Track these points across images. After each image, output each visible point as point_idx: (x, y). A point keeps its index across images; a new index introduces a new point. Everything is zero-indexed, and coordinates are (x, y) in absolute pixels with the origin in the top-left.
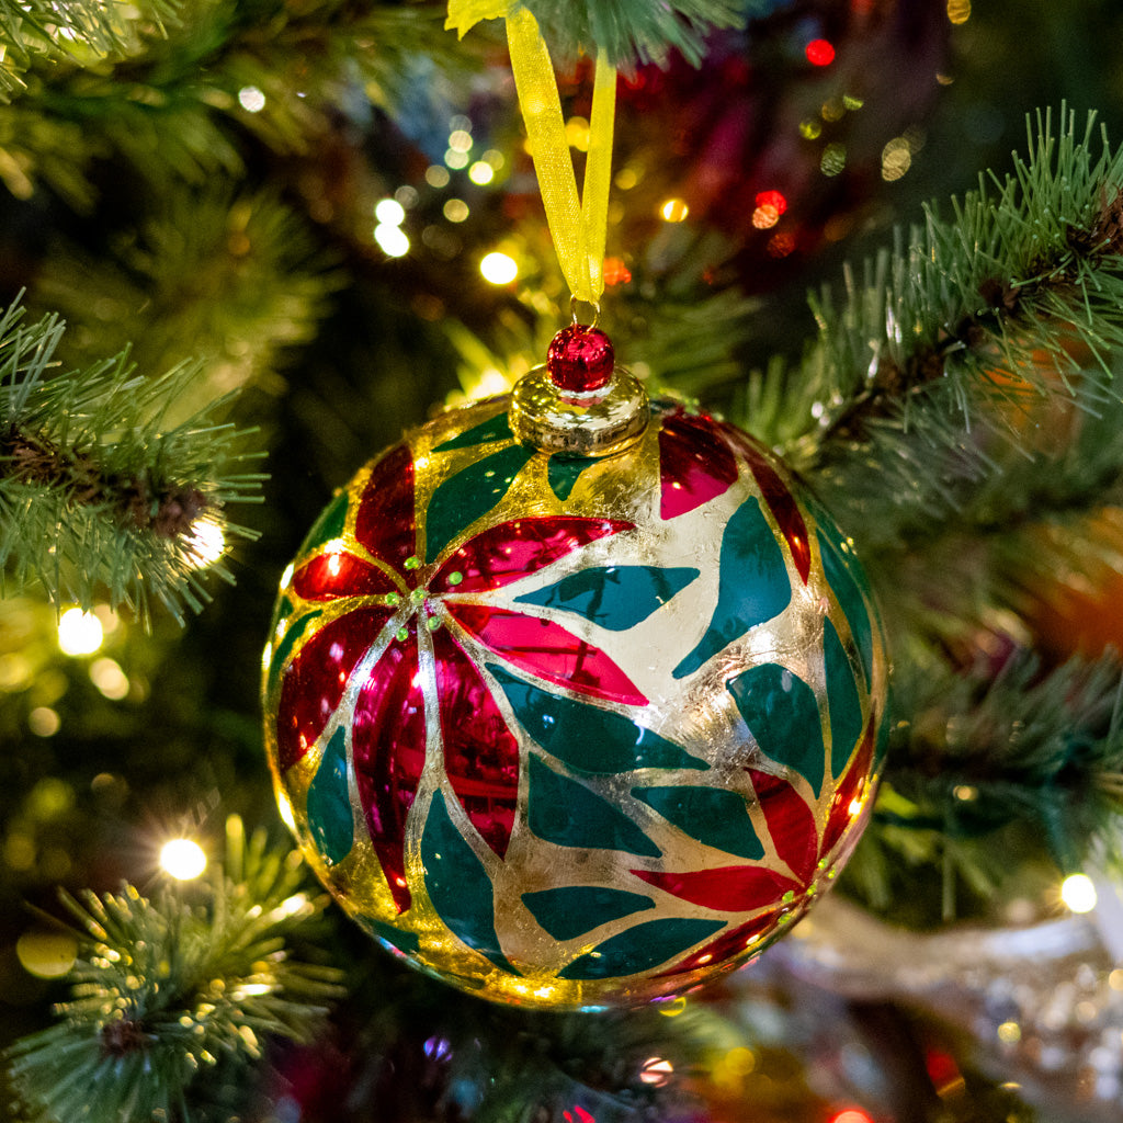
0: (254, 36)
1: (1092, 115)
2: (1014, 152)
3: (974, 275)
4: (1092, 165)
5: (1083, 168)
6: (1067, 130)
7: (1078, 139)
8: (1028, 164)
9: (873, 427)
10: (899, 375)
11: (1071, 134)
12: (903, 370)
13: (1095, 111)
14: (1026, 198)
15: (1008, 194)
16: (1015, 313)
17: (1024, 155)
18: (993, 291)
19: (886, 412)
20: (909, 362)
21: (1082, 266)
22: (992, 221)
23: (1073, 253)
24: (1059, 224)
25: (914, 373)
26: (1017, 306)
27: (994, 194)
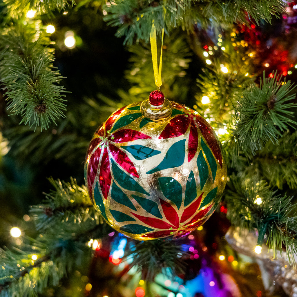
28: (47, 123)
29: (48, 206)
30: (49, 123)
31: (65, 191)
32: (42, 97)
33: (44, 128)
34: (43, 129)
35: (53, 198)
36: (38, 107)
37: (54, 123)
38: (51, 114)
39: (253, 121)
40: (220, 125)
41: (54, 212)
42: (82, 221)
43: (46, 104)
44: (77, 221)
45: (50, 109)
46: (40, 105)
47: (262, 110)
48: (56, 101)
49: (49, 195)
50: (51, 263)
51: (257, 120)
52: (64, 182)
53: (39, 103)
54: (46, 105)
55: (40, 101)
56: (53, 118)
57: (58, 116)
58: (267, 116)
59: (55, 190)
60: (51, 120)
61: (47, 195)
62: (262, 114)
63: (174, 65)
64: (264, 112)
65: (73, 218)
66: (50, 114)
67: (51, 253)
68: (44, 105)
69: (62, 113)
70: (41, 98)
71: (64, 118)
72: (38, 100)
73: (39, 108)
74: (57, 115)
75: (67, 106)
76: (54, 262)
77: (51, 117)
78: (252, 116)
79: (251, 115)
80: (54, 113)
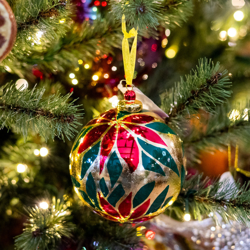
0: (66, 46)
1: (210, 60)
2: (197, 66)
3: (190, 89)
4: (211, 68)
5: (209, 69)
6: (206, 62)
7: (208, 63)
8: (199, 68)
9: (172, 119)
10: (176, 109)
11: (207, 62)
12: (177, 108)
13: (211, 59)
14: (199, 74)
15: (196, 73)
16: (198, 96)
17: (198, 66)
18: (193, 92)
19: (174, 116)
20: (178, 107)
21: (209, 86)
22: (193, 79)
23: (208, 84)
24: (205, 78)
25: (179, 109)
26: (198, 95)
27: (193, 74)
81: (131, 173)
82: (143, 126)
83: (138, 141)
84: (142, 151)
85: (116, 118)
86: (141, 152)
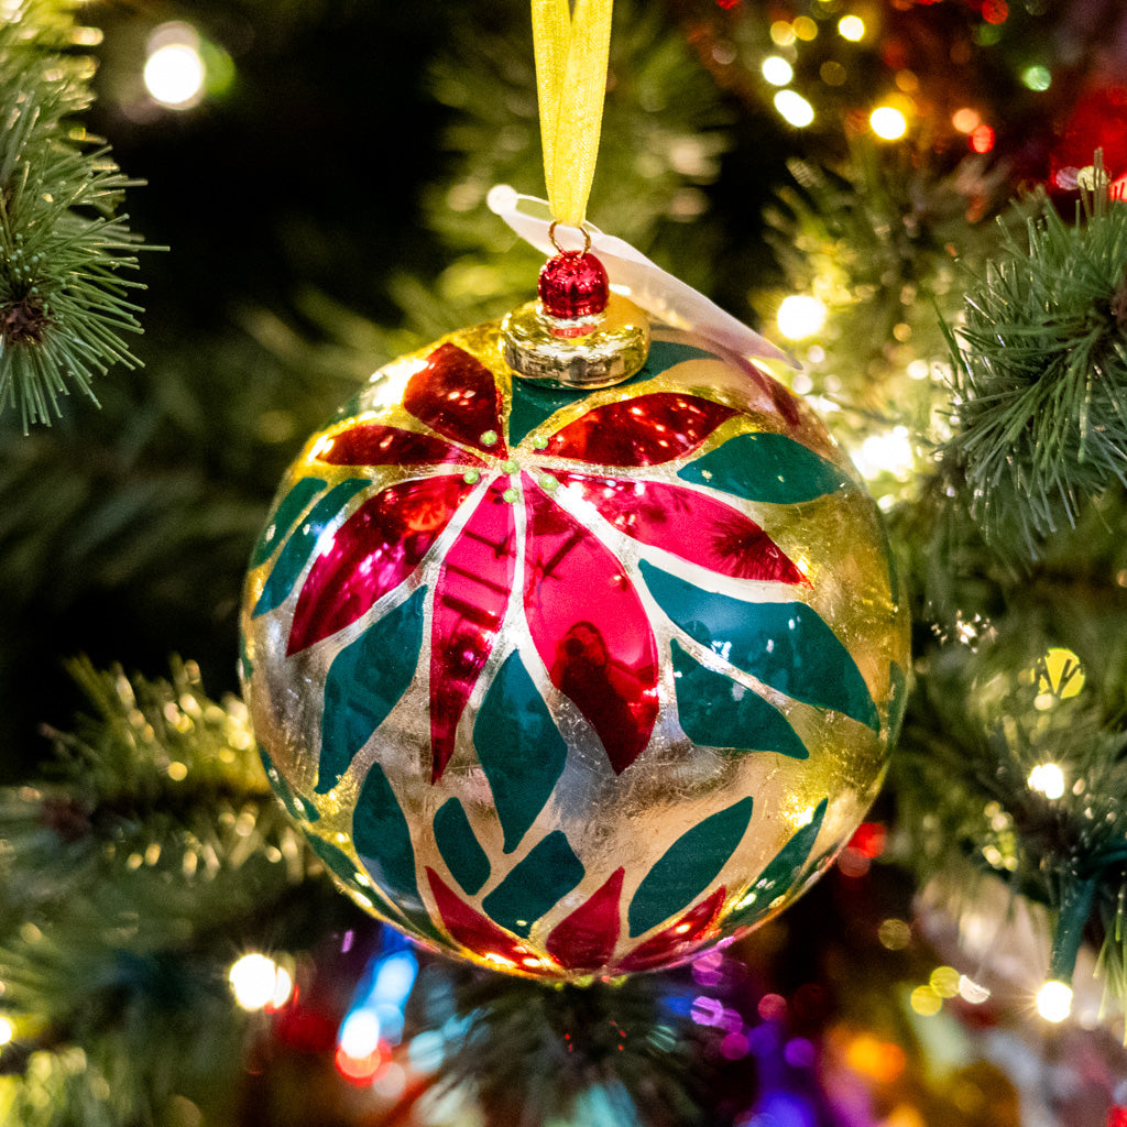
28: (53, 396)
29: (66, 794)
30: (60, 395)
31: (149, 720)
32: (27, 268)
33: (38, 416)
34: (34, 421)
35: (91, 753)
36: (8, 315)
37: (88, 396)
38: (72, 349)
39: (1041, 392)
40: (874, 419)
41: (94, 818)
42: (224, 863)
43: (45, 299)
44: (201, 864)
45: (61, 322)
46: (16, 306)
47: (1086, 334)
48: (90, 290)
49: (71, 739)
50: (76, 1059)
51: (1060, 386)
52: (140, 679)
53: (11, 299)
54: (46, 306)
55: (18, 286)
56: (80, 371)
57: (103, 360)
58: (1107, 369)
59: (98, 717)
60: (71, 382)
61: (63, 741)
62: (1084, 355)
63: (648, 167)
64: (1093, 347)
65: (184, 849)
66: (67, 350)
67: (77, 1012)
68: (34, 305)
69: (124, 346)
70: (22, 270)
71: (133, 368)
72: (7, 284)
73: (10, 320)
74: (97, 356)
75: (143, 310)
76: (90, 1052)
77: (73, 367)
78: (1034, 369)
79: (1030, 362)
80: (82, 343)
81: (618, 771)
82: (666, 480)
83: (643, 581)
84: (674, 644)
85: (507, 438)
86: (669, 650)
